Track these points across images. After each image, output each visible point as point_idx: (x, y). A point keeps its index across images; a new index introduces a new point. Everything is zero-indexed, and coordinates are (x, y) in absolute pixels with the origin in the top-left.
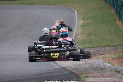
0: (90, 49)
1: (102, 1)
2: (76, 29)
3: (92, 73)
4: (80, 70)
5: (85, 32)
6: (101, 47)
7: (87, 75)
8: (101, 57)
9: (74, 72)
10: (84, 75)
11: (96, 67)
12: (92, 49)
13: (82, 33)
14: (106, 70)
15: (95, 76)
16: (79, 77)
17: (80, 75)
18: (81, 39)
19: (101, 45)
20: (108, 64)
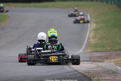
0: (102, 52)
1: (115, 6)
2: (88, 32)
3: (104, 76)
4: (92, 73)
5: (97, 36)
6: (113, 51)
7: (99, 78)
8: (113, 60)
9: (86, 74)
10: (96, 78)
11: (108, 71)
12: (104, 52)
13: (94, 37)
14: (118, 73)
15: (107, 80)
16: (92, 80)
17: (92, 78)
18: (93, 43)
19: (113, 49)
20: (119, 68)
